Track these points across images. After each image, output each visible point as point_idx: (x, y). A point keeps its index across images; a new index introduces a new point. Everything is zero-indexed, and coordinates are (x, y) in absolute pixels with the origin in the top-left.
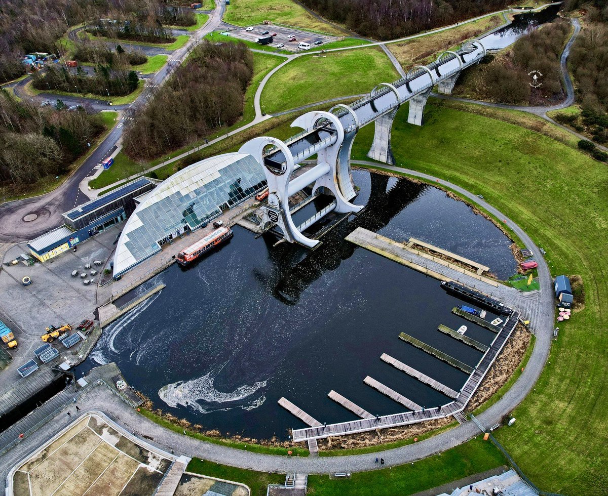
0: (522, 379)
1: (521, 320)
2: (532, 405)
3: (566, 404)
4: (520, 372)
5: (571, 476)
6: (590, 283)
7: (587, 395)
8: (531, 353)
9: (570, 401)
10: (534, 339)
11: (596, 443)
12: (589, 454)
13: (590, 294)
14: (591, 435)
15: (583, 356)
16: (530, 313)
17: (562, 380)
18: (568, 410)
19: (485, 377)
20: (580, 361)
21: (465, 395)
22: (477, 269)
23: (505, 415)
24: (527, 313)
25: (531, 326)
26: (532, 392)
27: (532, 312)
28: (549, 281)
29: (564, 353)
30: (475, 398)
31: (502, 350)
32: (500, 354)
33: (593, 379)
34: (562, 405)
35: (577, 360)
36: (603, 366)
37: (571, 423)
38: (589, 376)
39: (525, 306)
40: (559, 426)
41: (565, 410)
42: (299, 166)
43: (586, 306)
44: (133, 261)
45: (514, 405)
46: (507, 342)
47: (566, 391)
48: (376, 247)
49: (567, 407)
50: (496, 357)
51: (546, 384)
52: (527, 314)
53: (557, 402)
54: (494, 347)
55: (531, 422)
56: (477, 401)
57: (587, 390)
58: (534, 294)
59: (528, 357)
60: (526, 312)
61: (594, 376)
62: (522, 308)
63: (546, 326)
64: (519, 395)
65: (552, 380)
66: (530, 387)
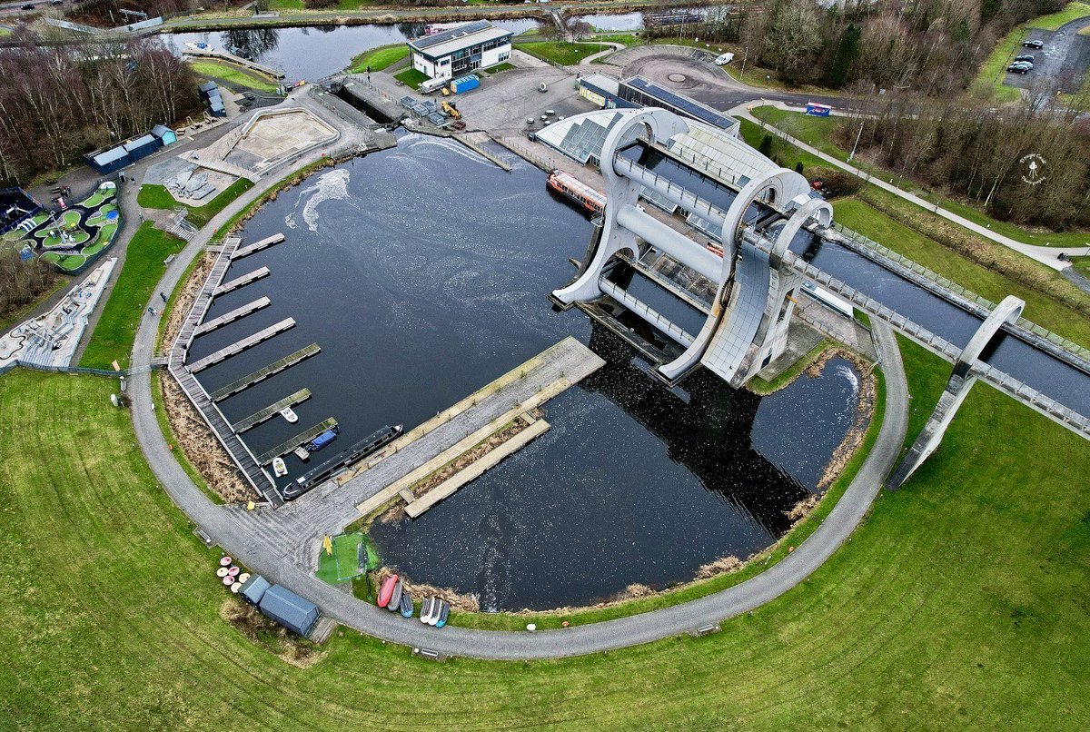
0: (162, 447)
1: (264, 504)
2: (120, 436)
3: (88, 466)
4: (174, 450)
5: (8, 400)
6: (273, 672)
7: (76, 492)
8: (194, 481)
9: (87, 473)
10: (218, 501)
11: (15, 447)
12: (11, 433)
13: (246, 652)
14: (27, 452)
15: (135, 540)
16: (270, 525)
17: (122, 486)
18: (78, 462)
19: (194, 408)
20: (130, 528)
21: (183, 378)
22: (417, 495)
23: (131, 405)
24: (272, 521)
25: (242, 511)
26: (137, 449)
27: (269, 529)
28: (331, 610)
29: (161, 525)
30: (175, 387)
31: (224, 449)
32: (219, 442)
33: (90, 517)
34: (91, 462)
35: (135, 527)
36: (96, 547)
37: (60, 449)
38: (99, 519)
39: (289, 527)
40: (68, 437)
41: (82, 459)
42: (850, 313)
43: (223, 621)
44: (557, 143)
45: (136, 419)
46: (232, 461)
47: (104, 479)
48: (536, 370)
49: (84, 464)
50: (218, 435)
51: (135, 470)
52: (269, 519)
53: (99, 459)
54: (232, 439)
55: (101, 421)
56: (170, 387)
57: (82, 498)
58: (310, 559)
59: (190, 473)
60: (276, 521)
61: (94, 524)
62: (287, 519)
63: (230, 534)
64: (145, 431)
65: (135, 479)
66: (146, 449)
